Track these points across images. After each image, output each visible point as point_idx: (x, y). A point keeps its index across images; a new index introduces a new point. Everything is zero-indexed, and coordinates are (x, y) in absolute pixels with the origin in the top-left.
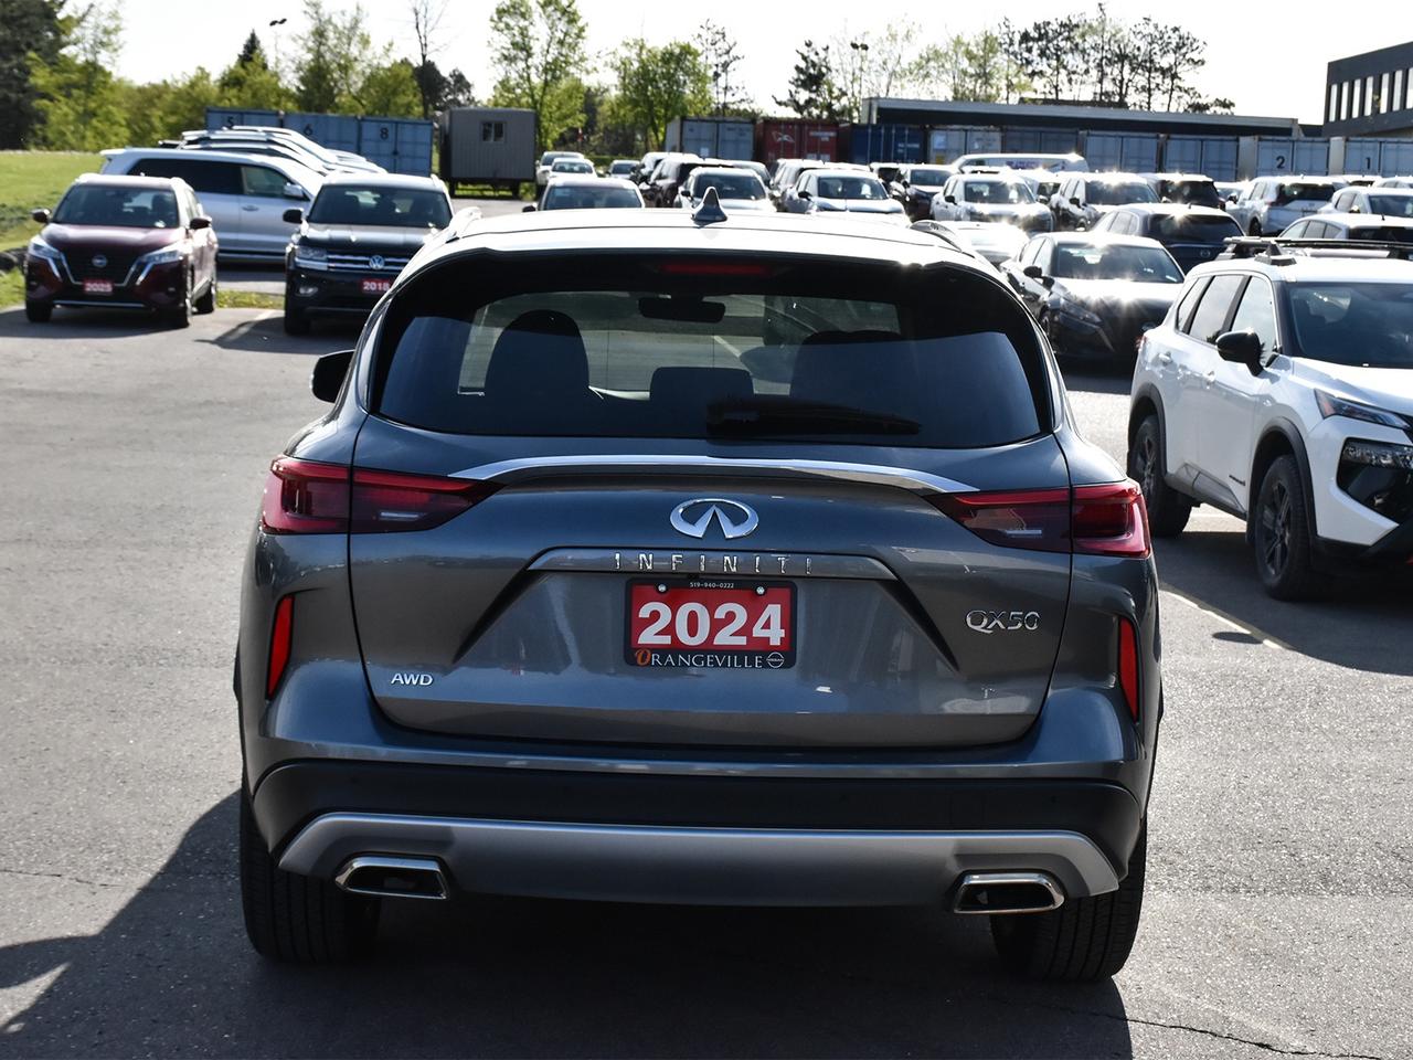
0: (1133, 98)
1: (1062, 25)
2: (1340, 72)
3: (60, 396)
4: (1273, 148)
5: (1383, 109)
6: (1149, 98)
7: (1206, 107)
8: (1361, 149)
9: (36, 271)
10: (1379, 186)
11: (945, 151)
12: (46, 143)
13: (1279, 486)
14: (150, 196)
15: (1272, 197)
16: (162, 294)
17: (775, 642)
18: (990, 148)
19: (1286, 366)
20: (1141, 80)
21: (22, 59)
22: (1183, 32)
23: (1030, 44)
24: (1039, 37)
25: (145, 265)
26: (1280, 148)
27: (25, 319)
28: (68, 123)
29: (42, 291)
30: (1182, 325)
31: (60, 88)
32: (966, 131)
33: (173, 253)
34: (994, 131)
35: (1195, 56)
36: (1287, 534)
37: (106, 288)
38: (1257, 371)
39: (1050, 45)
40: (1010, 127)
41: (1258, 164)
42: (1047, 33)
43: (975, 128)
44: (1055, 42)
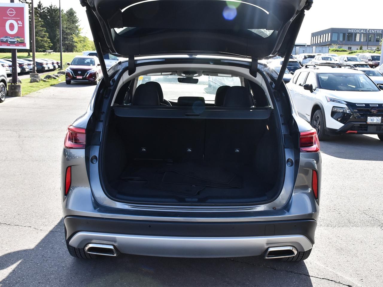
2: (314, 35)
3: (69, 99)
5: (322, 42)
8: (319, 49)
9: (67, 75)
10: (323, 55)
12: (77, 51)
13: (317, 116)
14: (90, 59)
15: (303, 58)
16: (92, 79)
19: (318, 91)
21: (72, 36)
25: (88, 73)
27: (66, 84)
28: (81, 48)
29: (69, 78)
30: (294, 82)
31: (79, 41)
33: (94, 71)
36: (319, 126)
37: (81, 77)
38: (312, 92)
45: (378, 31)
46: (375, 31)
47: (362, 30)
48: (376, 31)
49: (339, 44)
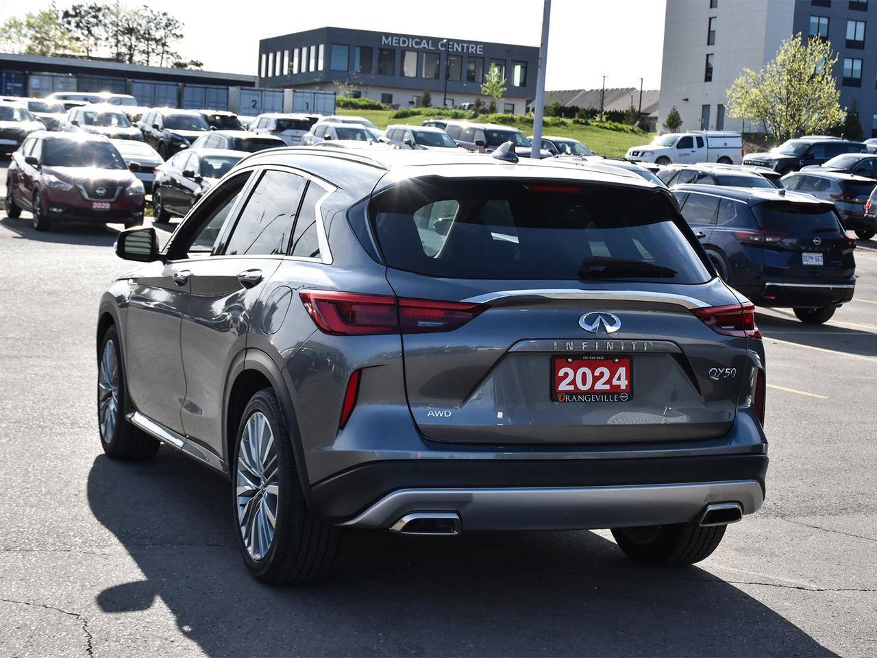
0: (138, 57)
1: (91, 8)
2: (267, 46)
4: (249, 94)
5: (295, 71)
6: (148, 57)
7: (185, 65)
8: (303, 97)
11: (39, 89)
15: (273, 127)
17: (623, 387)
18: (69, 88)
20: (142, 46)
22: (170, 16)
23: (70, 19)
24: (74, 14)
26: (254, 95)
32: (53, 76)
34: (71, 77)
35: (178, 32)
39: (83, 20)
40: (82, 75)
41: (240, 104)
42: (80, 12)
43: (59, 75)
44: (86, 18)
45: (473, 48)
46: (463, 47)
47: (424, 41)
48: (465, 45)
49: (355, 85)
